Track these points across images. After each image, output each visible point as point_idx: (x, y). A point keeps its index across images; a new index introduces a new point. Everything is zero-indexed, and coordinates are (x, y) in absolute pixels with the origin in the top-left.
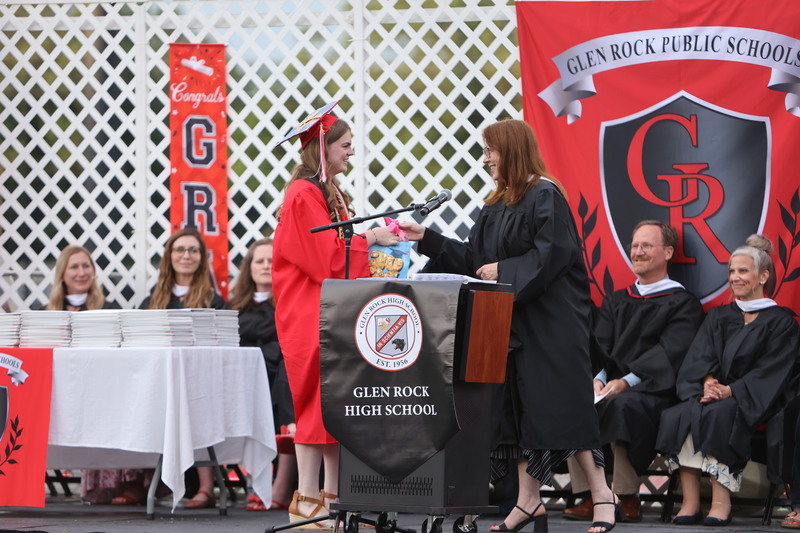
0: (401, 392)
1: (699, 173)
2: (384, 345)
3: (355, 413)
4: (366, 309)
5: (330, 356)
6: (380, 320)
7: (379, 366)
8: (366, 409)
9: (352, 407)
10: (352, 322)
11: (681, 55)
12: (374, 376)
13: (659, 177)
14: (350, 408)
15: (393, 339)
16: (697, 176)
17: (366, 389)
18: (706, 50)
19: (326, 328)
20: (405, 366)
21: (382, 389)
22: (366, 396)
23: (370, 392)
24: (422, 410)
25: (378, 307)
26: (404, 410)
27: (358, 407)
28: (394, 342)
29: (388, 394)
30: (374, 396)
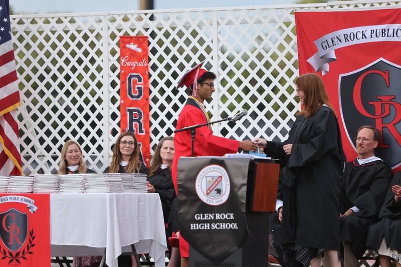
0: (220, 217)
1: (390, 101)
2: (211, 191)
3: (196, 228)
4: (201, 173)
5: (183, 198)
6: (208, 179)
7: (208, 203)
8: (202, 225)
9: (195, 225)
10: (193, 179)
11: (380, 39)
12: (206, 208)
13: (370, 103)
14: (193, 225)
16: (390, 102)
17: (201, 215)
18: (393, 36)
19: (180, 183)
20: (221, 203)
21: (210, 215)
22: (202, 219)
23: (204, 217)
24: (231, 226)
25: (207, 172)
26: (221, 226)
27: (197, 225)
28: (216, 190)
29: (213, 218)
30: (206, 219)
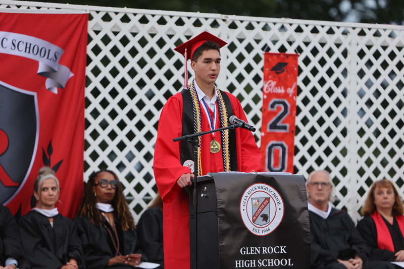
0: (267, 251)
3: (241, 265)
4: (246, 193)
5: (225, 226)
6: (254, 201)
7: (254, 233)
8: (247, 262)
9: (240, 261)
10: (237, 202)
12: (252, 240)
14: (238, 262)
15: (261, 214)
17: (247, 248)
19: (222, 206)
20: (269, 232)
21: (256, 248)
22: (247, 253)
23: (249, 251)
24: (280, 262)
25: (253, 192)
26: (269, 262)
27: (243, 261)
28: (262, 216)
29: (259, 252)
30: (252, 253)
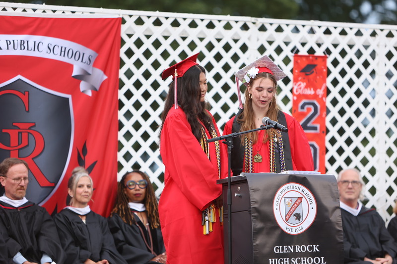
0: (300, 249)
2: (290, 217)
4: (279, 193)
5: (259, 225)
6: (287, 200)
7: (287, 231)
8: (281, 261)
9: (273, 260)
10: (270, 201)
12: (285, 238)
14: (272, 261)
15: (294, 213)
17: (281, 247)
19: (256, 206)
20: (302, 231)
21: (289, 246)
22: (281, 252)
23: (283, 249)
24: (313, 261)
26: (302, 261)
27: (276, 259)
28: (294, 215)
29: (292, 251)
30: (285, 252)
